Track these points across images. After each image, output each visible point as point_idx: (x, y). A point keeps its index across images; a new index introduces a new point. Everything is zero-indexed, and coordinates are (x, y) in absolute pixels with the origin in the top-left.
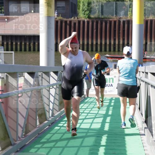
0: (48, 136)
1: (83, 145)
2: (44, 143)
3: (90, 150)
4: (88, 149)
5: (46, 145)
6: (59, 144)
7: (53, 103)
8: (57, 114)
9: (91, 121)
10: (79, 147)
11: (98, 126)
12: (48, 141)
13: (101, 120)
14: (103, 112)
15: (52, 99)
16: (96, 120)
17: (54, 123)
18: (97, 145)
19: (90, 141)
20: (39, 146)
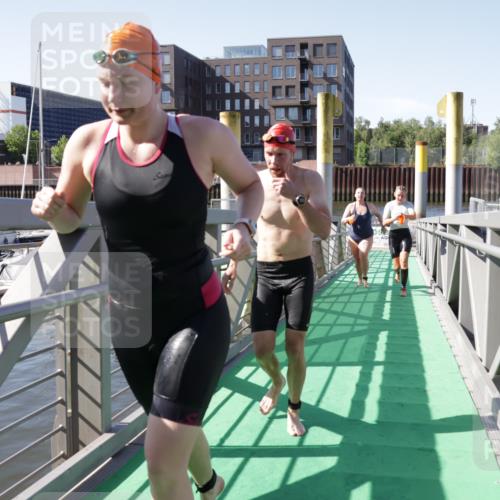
0: (328, 291)
1: (368, 300)
2: (325, 297)
3: (375, 306)
4: (372, 304)
5: (327, 300)
6: (341, 299)
7: (333, 256)
8: (336, 267)
9: (373, 275)
10: (363, 303)
11: (381, 281)
12: (329, 296)
13: (383, 275)
14: (385, 266)
15: (331, 251)
16: (379, 275)
17: (333, 277)
18: (382, 301)
19: (374, 297)
20: (320, 300)
